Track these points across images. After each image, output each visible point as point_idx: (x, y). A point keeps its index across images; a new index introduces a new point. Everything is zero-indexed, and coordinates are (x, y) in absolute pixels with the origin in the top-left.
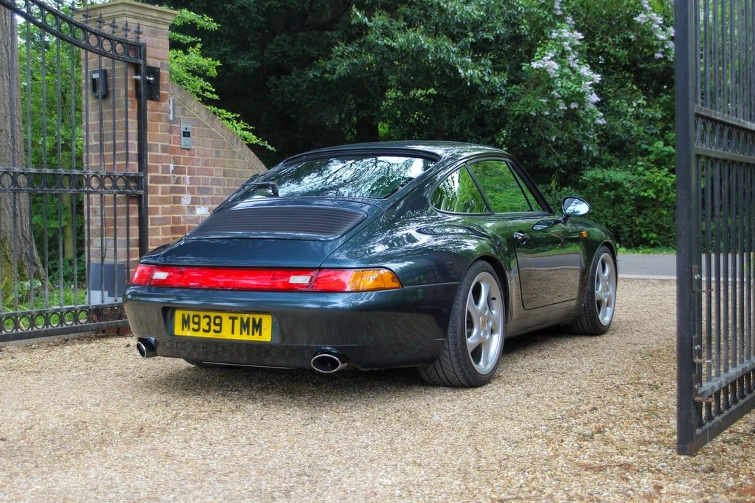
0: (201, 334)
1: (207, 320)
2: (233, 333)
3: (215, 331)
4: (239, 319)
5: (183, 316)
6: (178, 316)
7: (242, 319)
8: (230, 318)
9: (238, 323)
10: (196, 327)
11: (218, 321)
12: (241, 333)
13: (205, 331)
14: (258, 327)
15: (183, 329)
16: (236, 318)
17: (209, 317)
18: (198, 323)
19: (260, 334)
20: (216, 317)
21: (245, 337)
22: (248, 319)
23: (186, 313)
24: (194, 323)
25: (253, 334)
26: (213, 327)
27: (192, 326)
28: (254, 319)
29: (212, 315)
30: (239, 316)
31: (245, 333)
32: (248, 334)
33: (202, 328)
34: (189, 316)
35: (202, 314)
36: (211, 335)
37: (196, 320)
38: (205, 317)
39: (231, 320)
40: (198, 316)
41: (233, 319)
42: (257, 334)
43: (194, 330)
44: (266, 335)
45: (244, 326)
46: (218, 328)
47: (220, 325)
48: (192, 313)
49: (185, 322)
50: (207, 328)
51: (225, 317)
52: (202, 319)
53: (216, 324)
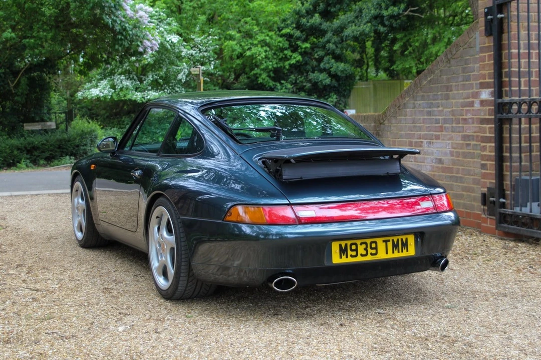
0: (359, 259)
1: (364, 246)
2: (387, 253)
3: (372, 254)
4: (391, 241)
5: (340, 245)
6: (335, 247)
7: (393, 241)
8: (384, 241)
9: (390, 244)
10: (354, 253)
11: (374, 245)
12: (393, 252)
13: (362, 255)
14: (405, 245)
15: (341, 257)
16: (389, 241)
17: (366, 243)
18: (356, 250)
19: (407, 251)
20: (371, 243)
21: (397, 255)
22: (398, 240)
23: (343, 243)
24: (352, 250)
25: (402, 252)
26: (370, 251)
27: (350, 253)
28: (402, 240)
29: (368, 241)
30: (391, 238)
31: (396, 252)
32: (399, 252)
33: (359, 253)
34: (346, 245)
35: (358, 242)
36: (369, 258)
37: (354, 247)
38: (361, 244)
39: (385, 243)
40: (356, 244)
41: (386, 242)
42: (405, 251)
43: (352, 256)
44: (411, 251)
45: (395, 246)
46: (374, 252)
47: (376, 248)
48: (349, 242)
49: (343, 251)
50: (364, 252)
51: (380, 241)
52: (359, 246)
53: (372, 248)
